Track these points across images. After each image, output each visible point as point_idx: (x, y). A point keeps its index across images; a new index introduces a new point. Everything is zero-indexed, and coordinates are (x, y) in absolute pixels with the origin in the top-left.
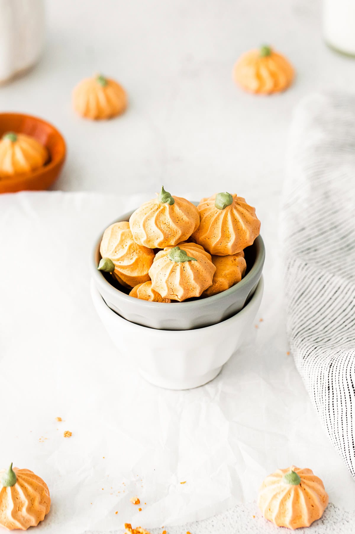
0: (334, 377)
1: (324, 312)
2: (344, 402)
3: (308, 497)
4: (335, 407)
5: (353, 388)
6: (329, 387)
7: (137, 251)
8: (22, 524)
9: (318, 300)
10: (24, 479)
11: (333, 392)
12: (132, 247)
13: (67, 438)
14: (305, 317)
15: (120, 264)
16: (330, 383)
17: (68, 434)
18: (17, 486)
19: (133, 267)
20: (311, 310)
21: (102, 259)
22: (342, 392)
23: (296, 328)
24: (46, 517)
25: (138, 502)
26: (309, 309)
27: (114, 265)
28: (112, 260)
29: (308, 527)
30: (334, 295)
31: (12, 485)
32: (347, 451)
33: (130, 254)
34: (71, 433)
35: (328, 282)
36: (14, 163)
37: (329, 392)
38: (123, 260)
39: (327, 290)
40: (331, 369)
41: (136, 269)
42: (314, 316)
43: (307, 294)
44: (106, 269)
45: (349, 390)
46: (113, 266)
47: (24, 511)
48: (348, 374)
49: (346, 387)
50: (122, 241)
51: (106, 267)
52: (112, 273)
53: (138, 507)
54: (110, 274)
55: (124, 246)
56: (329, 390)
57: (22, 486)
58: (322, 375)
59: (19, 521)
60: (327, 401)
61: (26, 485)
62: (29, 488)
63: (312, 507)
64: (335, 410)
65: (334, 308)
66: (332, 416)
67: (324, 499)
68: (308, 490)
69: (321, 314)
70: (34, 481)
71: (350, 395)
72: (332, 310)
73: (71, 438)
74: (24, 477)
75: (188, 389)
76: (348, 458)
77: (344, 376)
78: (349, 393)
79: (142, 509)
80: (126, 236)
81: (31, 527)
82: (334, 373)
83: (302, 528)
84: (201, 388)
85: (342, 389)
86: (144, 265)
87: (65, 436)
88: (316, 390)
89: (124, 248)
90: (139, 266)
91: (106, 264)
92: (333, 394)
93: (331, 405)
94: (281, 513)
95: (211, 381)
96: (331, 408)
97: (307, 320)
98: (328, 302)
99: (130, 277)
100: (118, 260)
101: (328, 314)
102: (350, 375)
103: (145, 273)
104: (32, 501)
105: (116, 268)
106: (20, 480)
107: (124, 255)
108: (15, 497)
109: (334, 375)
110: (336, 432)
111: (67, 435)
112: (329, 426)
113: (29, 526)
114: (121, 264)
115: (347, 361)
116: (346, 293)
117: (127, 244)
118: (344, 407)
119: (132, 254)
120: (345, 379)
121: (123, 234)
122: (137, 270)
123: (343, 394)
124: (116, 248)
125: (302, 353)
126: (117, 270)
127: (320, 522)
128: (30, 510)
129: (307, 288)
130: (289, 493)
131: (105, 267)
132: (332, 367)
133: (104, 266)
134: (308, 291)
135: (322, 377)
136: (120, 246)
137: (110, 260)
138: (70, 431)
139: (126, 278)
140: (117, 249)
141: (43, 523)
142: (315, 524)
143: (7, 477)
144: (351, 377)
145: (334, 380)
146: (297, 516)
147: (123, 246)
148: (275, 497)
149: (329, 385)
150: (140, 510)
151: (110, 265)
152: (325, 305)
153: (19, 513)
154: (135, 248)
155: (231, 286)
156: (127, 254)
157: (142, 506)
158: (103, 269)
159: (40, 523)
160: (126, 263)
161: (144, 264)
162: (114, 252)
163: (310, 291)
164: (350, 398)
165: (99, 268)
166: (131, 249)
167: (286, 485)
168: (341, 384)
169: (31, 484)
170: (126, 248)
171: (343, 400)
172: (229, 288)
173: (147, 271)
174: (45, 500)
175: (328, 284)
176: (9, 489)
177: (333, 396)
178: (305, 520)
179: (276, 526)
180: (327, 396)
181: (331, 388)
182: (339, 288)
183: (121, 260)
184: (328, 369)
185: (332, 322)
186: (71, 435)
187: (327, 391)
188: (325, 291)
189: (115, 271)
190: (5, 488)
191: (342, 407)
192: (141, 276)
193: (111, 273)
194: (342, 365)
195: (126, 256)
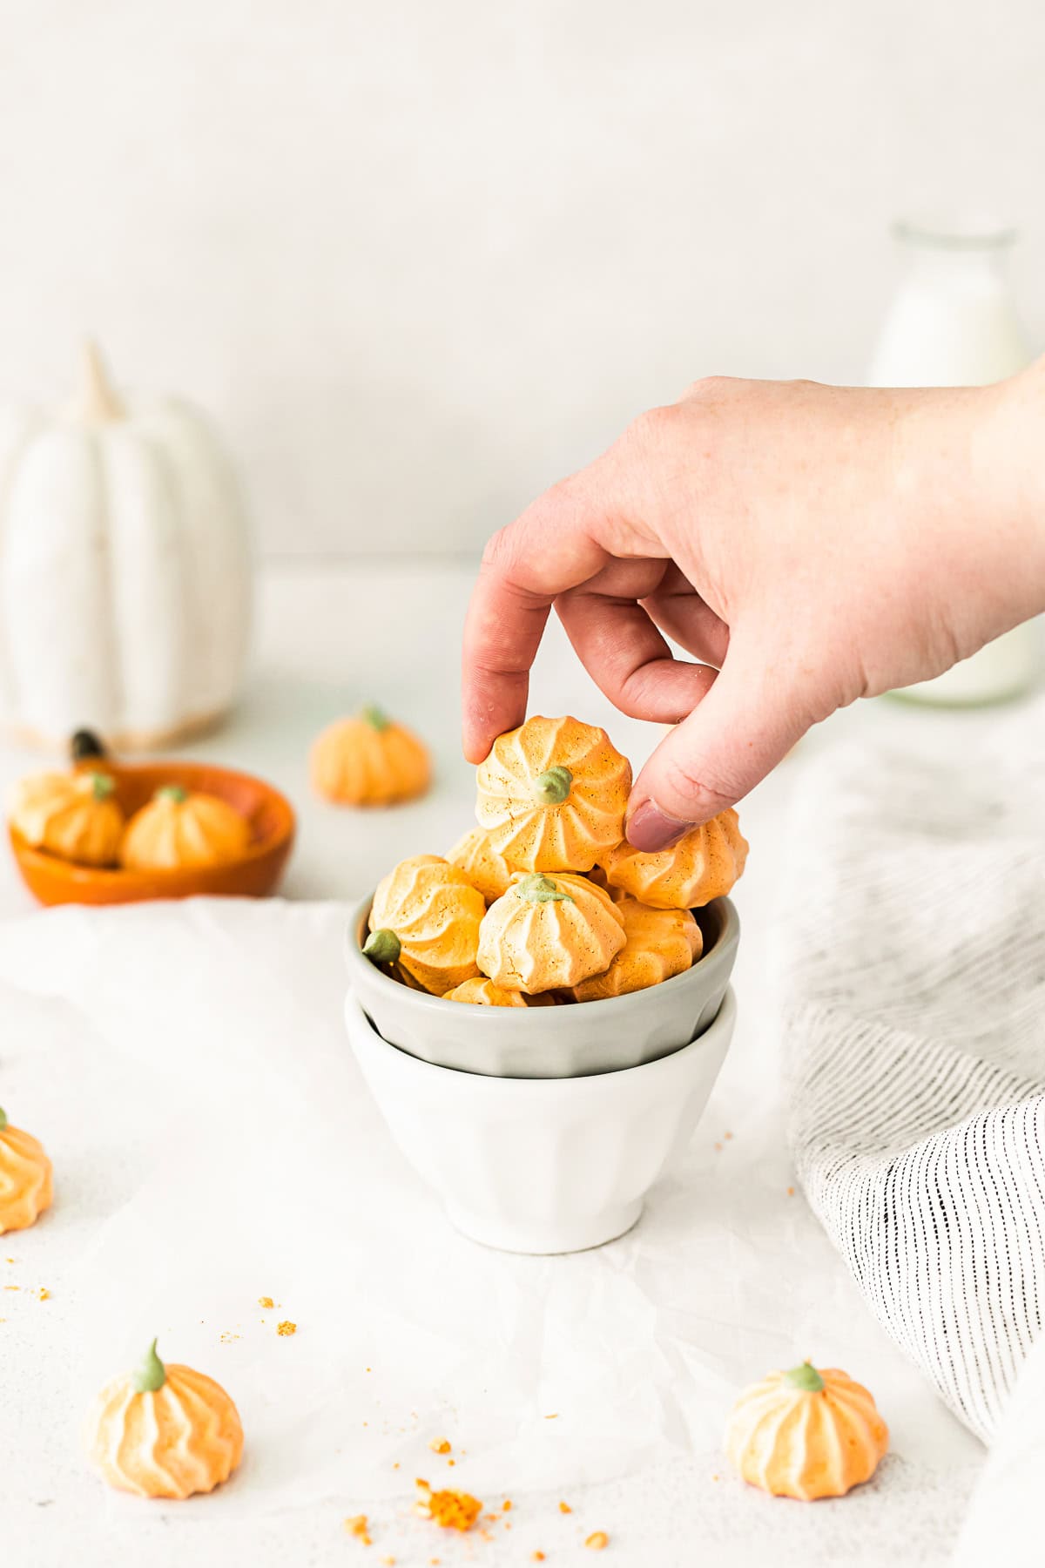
0: (897, 1193)
1: (873, 1099)
2: (920, 1242)
3: (842, 1423)
4: (902, 1257)
5: (943, 1208)
6: (886, 1215)
7: (453, 908)
8: (177, 1480)
9: (859, 1077)
10: (182, 1380)
11: (896, 1224)
12: (442, 898)
13: (284, 1338)
14: (830, 1110)
15: (413, 939)
16: (890, 1207)
17: (287, 1329)
18: (167, 1392)
19: (442, 944)
20: (841, 1096)
21: (371, 935)
22: (918, 1220)
23: (810, 1129)
24: (232, 1474)
25: (445, 1448)
26: (836, 1095)
27: (400, 944)
28: (395, 932)
29: (839, 1497)
30: (893, 1066)
31: (157, 1389)
32: (930, 1342)
33: (437, 915)
34: (295, 1326)
35: (880, 1041)
36: (179, 845)
37: (887, 1226)
38: (420, 930)
39: (878, 1056)
40: (891, 1178)
41: (449, 950)
42: (850, 1107)
43: (833, 1068)
44: (380, 952)
45: (933, 1214)
46: (397, 945)
47: (182, 1449)
48: (931, 1177)
49: (925, 1207)
50: (419, 887)
51: (381, 947)
52: (394, 964)
53: (445, 1458)
54: (389, 965)
55: (424, 898)
56: (886, 1221)
57: (178, 1393)
58: (870, 1197)
59: (170, 1471)
60: (883, 1245)
61: (188, 1391)
62: (194, 1398)
63: (851, 1445)
64: (902, 1263)
65: (895, 1091)
66: (894, 1275)
67: (879, 1434)
68: (841, 1405)
69: (866, 1105)
70: (206, 1386)
71: (935, 1226)
72: (891, 1096)
73: (295, 1336)
74: (182, 1375)
75: (563, 1254)
76: (934, 1357)
77: (922, 1185)
78: (934, 1220)
79: (456, 1462)
80: (427, 879)
81: (197, 1494)
82: (898, 1184)
83: (827, 1497)
84: (593, 1251)
85: (917, 1215)
86: (466, 941)
87: (281, 1333)
88: (856, 1230)
89: (422, 901)
90: (456, 942)
91: (381, 939)
92: (896, 1228)
93: (892, 1254)
94: (780, 1458)
95: (615, 1240)
96: (892, 1258)
97: (834, 1116)
98: (880, 1080)
99: (435, 968)
100: (409, 930)
101: (881, 1104)
102: (936, 1180)
103: (468, 960)
104: (200, 1426)
105: (403, 950)
106: (174, 1380)
107: (424, 915)
108: (162, 1415)
109: (897, 1188)
110: (904, 1307)
111: (284, 1329)
112: (888, 1299)
113: (191, 1490)
114: (416, 939)
115: (928, 1154)
116: (922, 1063)
117: (430, 893)
118: (922, 1254)
119: (441, 914)
120: (923, 1190)
121: (420, 875)
122: (451, 954)
123: (919, 1226)
124: (404, 904)
125: (823, 1168)
126: (405, 955)
127: (868, 1488)
128: (196, 1445)
129: (833, 1056)
130: (797, 1411)
131: (379, 945)
132: (893, 1173)
133: (376, 944)
134: (836, 1059)
135: (870, 1202)
136: (414, 898)
137: (392, 932)
138: (293, 1321)
139: (426, 976)
140: (408, 906)
141: (225, 1489)
142: (858, 1491)
143: (143, 1368)
144: (937, 1185)
145: (897, 1198)
146: (815, 1466)
147: (420, 898)
148: (764, 1421)
149: (886, 1210)
150: (452, 1463)
151: (390, 941)
152: (873, 1087)
153: (171, 1452)
154: (449, 902)
155: (667, 978)
156: (430, 913)
157: (455, 1455)
158: (375, 951)
159: (217, 1487)
160: (428, 934)
161: (468, 937)
162: (401, 913)
163: (840, 1061)
164: (936, 1232)
165: (365, 950)
166: (439, 903)
167: (793, 1394)
168: (914, 1203)
169: (199, 1392)
170: (428, 902)
171: (920, 1237)
172: (666, 980)
173: (473, 955)
174: (231, 1431)
175: (881, 1046)
176: (148, 1399)
177: (897, 1234)
178: (836, 1476)
179: (769, 1496)
180: (883, 1235)
181: (891, 1216)
182: (905, 1053)
183: (416, 930)
184: (885, 1177)
185: (890, 1118)
186: (293, 1330)
187: (883, 1225)
188: (874, 1060)
189: (402, 960)
190: (139, 1395)
191: (917, 1254)
192: (460, 968)
193: (392, 964)
194: (916, 1165)
195: (427, 918)
